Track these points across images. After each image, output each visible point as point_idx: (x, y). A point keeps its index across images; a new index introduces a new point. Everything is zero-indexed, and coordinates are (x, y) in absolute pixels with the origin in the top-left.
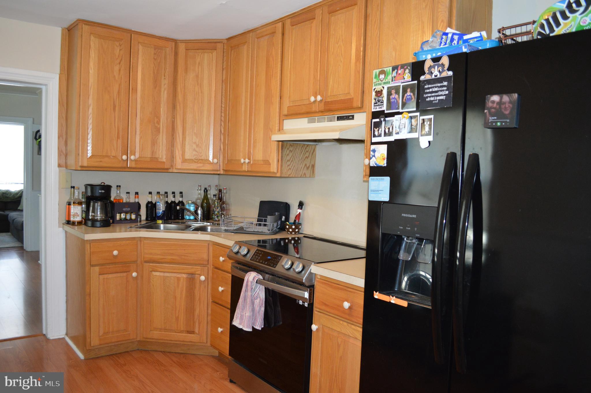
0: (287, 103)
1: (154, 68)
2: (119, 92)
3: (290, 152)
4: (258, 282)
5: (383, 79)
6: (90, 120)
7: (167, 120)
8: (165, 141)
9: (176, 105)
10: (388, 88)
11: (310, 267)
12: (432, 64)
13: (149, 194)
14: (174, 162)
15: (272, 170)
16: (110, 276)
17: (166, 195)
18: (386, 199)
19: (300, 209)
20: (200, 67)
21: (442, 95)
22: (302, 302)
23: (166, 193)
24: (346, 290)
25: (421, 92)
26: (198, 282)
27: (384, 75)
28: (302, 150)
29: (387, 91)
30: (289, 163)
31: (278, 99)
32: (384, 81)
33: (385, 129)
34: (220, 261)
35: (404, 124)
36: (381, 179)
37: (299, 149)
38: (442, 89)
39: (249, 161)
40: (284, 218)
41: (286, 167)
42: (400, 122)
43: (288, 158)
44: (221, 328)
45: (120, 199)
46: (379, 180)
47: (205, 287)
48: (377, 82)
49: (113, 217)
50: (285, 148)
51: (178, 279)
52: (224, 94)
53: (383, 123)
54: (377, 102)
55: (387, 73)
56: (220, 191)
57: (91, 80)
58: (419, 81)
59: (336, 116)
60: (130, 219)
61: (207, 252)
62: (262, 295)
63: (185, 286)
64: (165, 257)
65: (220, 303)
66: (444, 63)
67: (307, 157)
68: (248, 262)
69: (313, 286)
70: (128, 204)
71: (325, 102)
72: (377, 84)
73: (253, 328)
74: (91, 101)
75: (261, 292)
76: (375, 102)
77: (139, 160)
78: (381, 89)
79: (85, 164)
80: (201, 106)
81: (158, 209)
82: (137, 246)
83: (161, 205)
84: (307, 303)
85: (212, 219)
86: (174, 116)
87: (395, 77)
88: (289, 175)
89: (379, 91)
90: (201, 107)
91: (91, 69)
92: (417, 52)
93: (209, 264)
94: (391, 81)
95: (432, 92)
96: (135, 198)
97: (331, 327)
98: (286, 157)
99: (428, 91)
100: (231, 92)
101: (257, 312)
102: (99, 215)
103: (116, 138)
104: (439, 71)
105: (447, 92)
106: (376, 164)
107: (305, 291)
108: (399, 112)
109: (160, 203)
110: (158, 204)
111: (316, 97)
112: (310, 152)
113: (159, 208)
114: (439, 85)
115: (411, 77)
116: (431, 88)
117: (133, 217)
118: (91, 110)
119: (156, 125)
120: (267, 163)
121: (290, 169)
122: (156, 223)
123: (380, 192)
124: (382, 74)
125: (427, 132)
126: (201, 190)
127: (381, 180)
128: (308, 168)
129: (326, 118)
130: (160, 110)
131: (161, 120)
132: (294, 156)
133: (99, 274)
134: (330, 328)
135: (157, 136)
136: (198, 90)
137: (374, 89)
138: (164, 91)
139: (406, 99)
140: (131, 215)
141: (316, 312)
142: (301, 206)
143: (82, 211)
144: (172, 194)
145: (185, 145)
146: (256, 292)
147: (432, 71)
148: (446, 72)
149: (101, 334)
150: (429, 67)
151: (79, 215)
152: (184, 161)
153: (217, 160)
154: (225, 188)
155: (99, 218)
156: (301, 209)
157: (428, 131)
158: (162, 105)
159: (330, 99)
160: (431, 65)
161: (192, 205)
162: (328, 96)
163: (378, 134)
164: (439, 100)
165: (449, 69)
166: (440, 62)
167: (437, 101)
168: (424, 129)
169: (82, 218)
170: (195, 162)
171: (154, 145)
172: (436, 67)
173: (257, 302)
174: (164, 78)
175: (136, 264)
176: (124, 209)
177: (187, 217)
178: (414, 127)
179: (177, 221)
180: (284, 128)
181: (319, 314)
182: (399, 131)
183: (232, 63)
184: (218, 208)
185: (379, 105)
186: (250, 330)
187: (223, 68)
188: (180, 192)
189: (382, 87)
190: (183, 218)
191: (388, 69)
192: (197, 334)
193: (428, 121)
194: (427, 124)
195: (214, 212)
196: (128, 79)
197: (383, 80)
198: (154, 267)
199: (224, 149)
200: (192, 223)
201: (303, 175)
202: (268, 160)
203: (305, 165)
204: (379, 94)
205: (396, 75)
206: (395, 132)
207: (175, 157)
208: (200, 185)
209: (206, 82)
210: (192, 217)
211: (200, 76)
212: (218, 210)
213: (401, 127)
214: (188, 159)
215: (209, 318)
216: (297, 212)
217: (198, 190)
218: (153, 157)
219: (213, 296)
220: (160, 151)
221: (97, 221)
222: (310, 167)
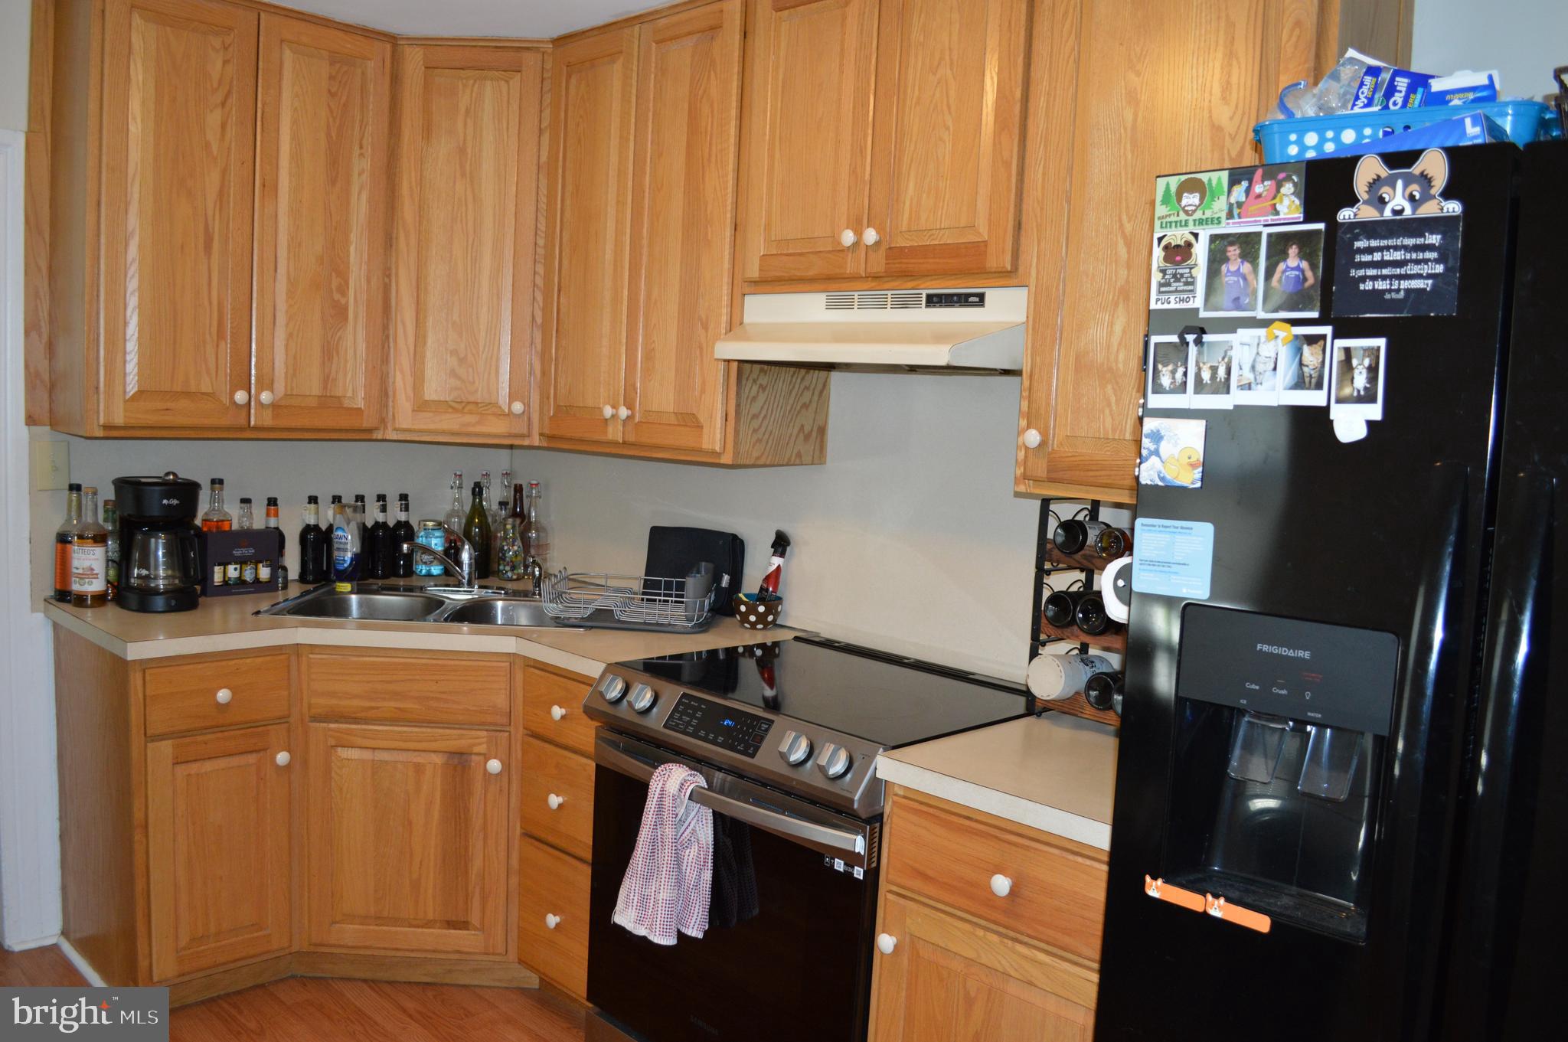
0: (757, 247)
1: (331, 120)
2: (221, 194)
3: (761, 389)
4: (694, 798)
5: (1194, 208)
6: (131, 278)
7: (369, 281)
8: (362, 347)
9: (394, 236)
10: (1214, 238)
11: (872, 762)
12: (1384, 172)
13: (310, 503)
14: (391, 409)
15: (706, 445)
16: (208, 766)
17: (359, 503)
18: (1200, 592)
19: (780, 557)
20: (469, 120)
21: (1419, 276)
22: (845, 864)
23: (360, 498)
24: (996, 837)
25: (1341, 260)
26: (479, 776)
27: (1197, 195)
28: (792, 385)
29: (1210, 250)
30: (755, 424)
31: (728, 232)
32: (1198, 215)
33: (1199, 369)
34: (552, 718)
35: (1273, 360)
36: (1182, 528)
37: (784, 381)
38: (1421, 257)
39: (630, 412)
40: (726, 578)
41: (749, 437)
42: (1255, 352)
43: (755, 409)
44: (555, 915)
45: (221, 518)
46: (1174, 530)
47: (501, 790)
48: (1170, 215)
49: (206, 578)
50: (747, 380)
51: (419, 768)
52: (543, 206)
53: (1193, 350)
54: (1172, 280)
55: (1212, 191)
56: (518, 489)
57: (135, 155)
58: (1333, 225)
59: (924, 293)
60: (253, 583)
61: (506, 689)
62: (705, 832)
63: (439, 789)
64: (380, 704)
65: (551, 839)
66: (1430, 173)
67: (805, 406)
68: (656, 731)
69: (879, 818)
70: (248, 536)
71: (890, 248)
72: (1171, 223)
73: (681, 936)
74: (133, 221)
75: (701, 825)
76: (1163, 281)
77: (283, 403)
78: (1186, 242)
79: (119, 419)
80: (474, 240)
81: (339, 549)
82: (289, 672)
83: (350, 537)
84: (862, 867)
85: (498, 573)
86: (389, 269)
87: (1239, 205)
88: (758, 458)
89: (1178, 246)
90: (473, 244)
91: (134, 119)
92: (1267, 123)
93: (512, 724)
94: (1223, 215)
95: (1383, 264)
96: (268, 515)
97: (943, 946)
98: (748, 406)
99: (1366, 258)
100: (568, 202)
101: (691, 886)
102: (161, 573)
103: (215, 338)
104: (1412, 198)
105: (1439, 269)
106: (1162, 479)
107: (857, 834)
108: (1254, 318)
109: (343, 530)
110: (340, 533)
111: (859, 233)
112: (814, 389)
113: (342, 546)
114: (1409, 242)
115: (1302, 210)
116: (1380, 249)
117: (264, 573)
118: (133, 251)
119: (337, 296)
120: (690, 421)
121: (759, 441)
122: (333, 592)
123: (1175, 568)
124: (1191, 192)
125: (1359, 391)
126: (462, 488)
127: (1179, 530)
128: (807, 437)
129: (889, 296)
130: (348, 251)
131: (351, 284)
132: (772, 402)
133: (174, 764)
134: (938, 946)
135: (338, 330)
136: (466, 195)
137: (1160, 239)
138: (359, 193)
139: (1281, 277)
140: (256, 569)
141: (890, 896)
142: (781, 545)
143: (108, 561)
144: (378, 501)
145: (423, 357)
146: (689, 825)
147: (1384, 195)
148: (1436, 201)
149: (183, 943)
150: (1371, 181)
151: (97, 574)
152: (422, 406)
153: (523, 407)
154: (534, 482)
155: (161, 584)
156: (782, 555)
157: (1366, 389)
158: (353, 237)
159: (907, 239)
160: (1379, 177)
161: (438, 534)
162: (901, 232)
163: (1172, 383)
164: (1408, 291)
165: (1447, 194)
166: (1416, 169)
167: (1402, 293)
168: (1350, 383)
169: (108, 582)
170: (455, 410)
171: (330, 359)
172: (1400, 184)
173: (691, 855)
174: (358, 151)
175: (286, 725)
176: (237, 553)
177: (423, 569)
178: (1312, 372)
179: (393, 581)
180: (746, 320)
181: (902, 901)
182: (1253, 380)
183: (570, 114)
184: (516, 543)
185: (1176, 291)
186: (670, 941)
187: (540, 129)
188: (401, 495)
189: (1192, 233)
190: (409, 572)
191: (1214, 176)
192: (478, 929)
193: (1364, 356)
194: (1361, 367)
195: (504, 555)
196: (251, 153)
197: (1194, 211)
198: (342, 733)
199: (544, 373)
200: (445, 590)
201: (793, 458)
202: (694, 412)
203: (800, 429)
204: (1178, 255)
205: (1244, 199)
206: (1239, 381)
207: (391, 393)
208: (458, 473)
209: (487, 168)
210: (436, 570)
211: (469, 151)
212: (516, 548)
213: (1260, 368)
214: (433, 401)
215: (514, 881)
216: (770, 564)
217: (452, 488)
218: (326, 396)
219: (524, 819)
220: (349, 376)
221: (155, 592)
222: (814, 434)
